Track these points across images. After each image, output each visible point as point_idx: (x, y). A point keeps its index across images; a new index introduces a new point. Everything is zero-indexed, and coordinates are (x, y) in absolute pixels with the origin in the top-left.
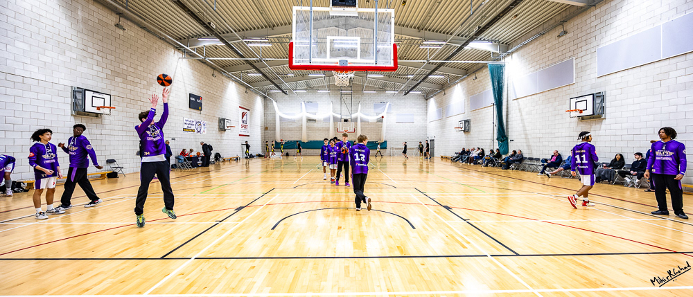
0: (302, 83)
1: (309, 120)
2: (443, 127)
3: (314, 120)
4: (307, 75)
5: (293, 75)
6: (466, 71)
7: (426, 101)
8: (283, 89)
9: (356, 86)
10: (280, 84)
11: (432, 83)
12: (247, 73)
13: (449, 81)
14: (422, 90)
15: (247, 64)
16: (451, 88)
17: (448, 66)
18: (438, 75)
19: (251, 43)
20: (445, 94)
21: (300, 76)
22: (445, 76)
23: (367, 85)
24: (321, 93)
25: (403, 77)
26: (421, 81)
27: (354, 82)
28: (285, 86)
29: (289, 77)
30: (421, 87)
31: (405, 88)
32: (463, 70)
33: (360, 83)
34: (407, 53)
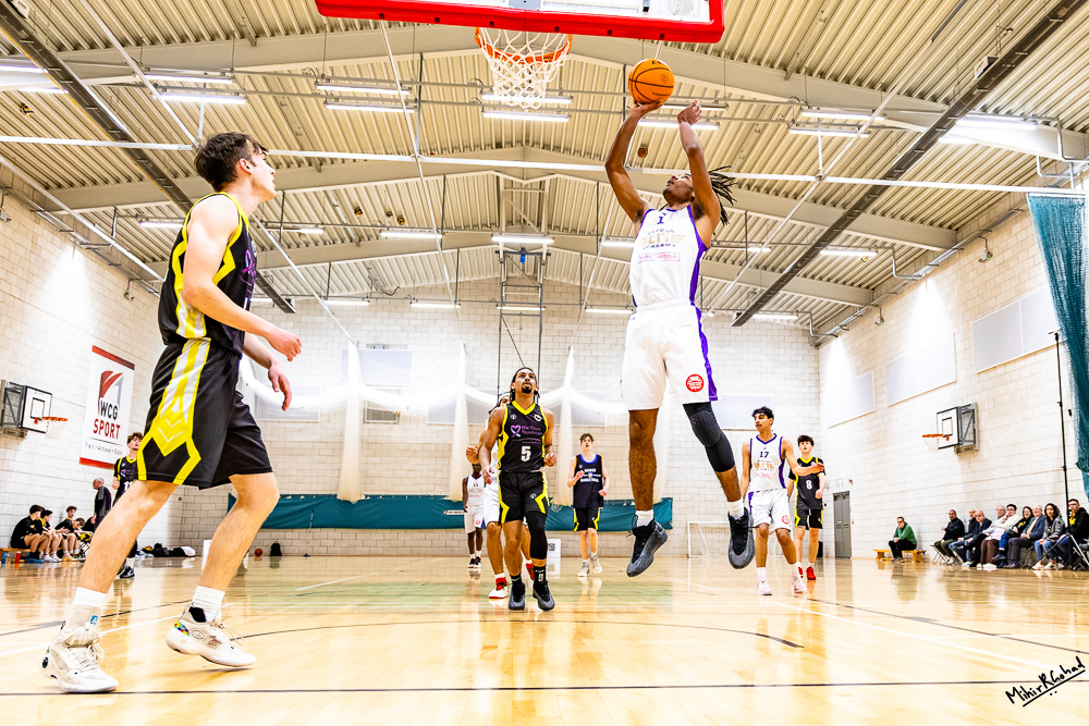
0: (351, 270)
1: (375, 415)
2: (879, 440)
3: (392, 417)
4: (375, 237)
5: (318, 232)
6: (953, 232)
7: (815, 351)
8: (279, 293)
9: (557, 289)
10: (269, 271)
11: (836, 281)
12: (137, 216)
13: (896, 273)
14: (799, 309)
15: (141, 179)
16: (903, 299)
17: (888, 214)
18: (857, 247)
19: (165, 89)
20: (882, 320)
21: (348, 240)
22: (880, 251)
23: (599, 287)
24: (423, 311)
25: (733, 257)
26: (795, 266)
27: (549, 278)
28: (286, 280)
29: (304, 245)
30: (797, 295)
31: (738, 301)
32: (944, 230)
33: (571, 282)
34: (745, 159)
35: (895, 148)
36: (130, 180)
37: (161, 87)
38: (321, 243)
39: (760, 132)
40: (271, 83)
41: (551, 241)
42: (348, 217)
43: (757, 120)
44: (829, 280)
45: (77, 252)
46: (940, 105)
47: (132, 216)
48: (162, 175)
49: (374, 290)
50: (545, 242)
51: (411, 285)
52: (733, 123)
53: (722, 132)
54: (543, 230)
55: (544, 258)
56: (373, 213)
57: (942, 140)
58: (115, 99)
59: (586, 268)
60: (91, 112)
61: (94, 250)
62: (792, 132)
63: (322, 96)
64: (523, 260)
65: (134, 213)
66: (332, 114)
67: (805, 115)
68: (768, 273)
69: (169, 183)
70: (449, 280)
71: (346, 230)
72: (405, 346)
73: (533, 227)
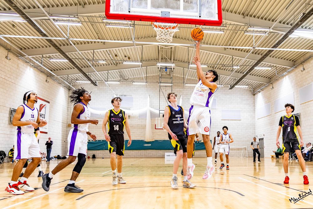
2: (272, 123)
4: (121, 63)
5: (104, 62)
6: (293, 62)
7: (253, 96)
8: (92, 79)
9: (177, 78)
10: (90, 74)
11: (259, 76)
12: (49, 58)
13: (277, 74)
14: (249, 84)
15: (50, 47)
16: (279, 81)
17: (274, 57)
18: (265, 66)
19: (57, 21)
20: (273, 88)
21: (113, 64)
22: (272, 67)
23: (189, 77)
24: (136, 85)
25: (229, 69)
26: (247, 72)
27: (174, 75)
28: (95, 76)
29: (100, 66)
30: (248, 80)
31: (231, 82)
32: (291, 62)
33: (181, 76)
34: (232, 41)
35: (276, 38)
36: (46, 47)
37: (56, 20)
38: (105, 65)
39: (236, 33)
40: (89, 19)
41: (175, 65)
42: (113, 57)
43: (235, 30)
44: (257, 76)
45: (31, 68)
46: (289, 26)
47: (47, 58)
48: (57, 46)
49: (121, 78)
50: (173, 65)
51: (132, 77)
52: (228, 31)
53: (225, 34)
54: (172, 62)
55: (172, 70)
56: (121, 56)
57: (290, 36)
58: (42, 23)
59: (185, 72)
60: (34, 28)
61: (36, 68)
62: (246, 34)
63: (105, 23)
64: (166, 70)
65: (48, 57)
66: (108, 29)
67: (249, 29)
68: (239, 74)
69: (59, 48)
70: (144, 76)
71: (113, 62)
72: (131, 96)
73: (169, 61)
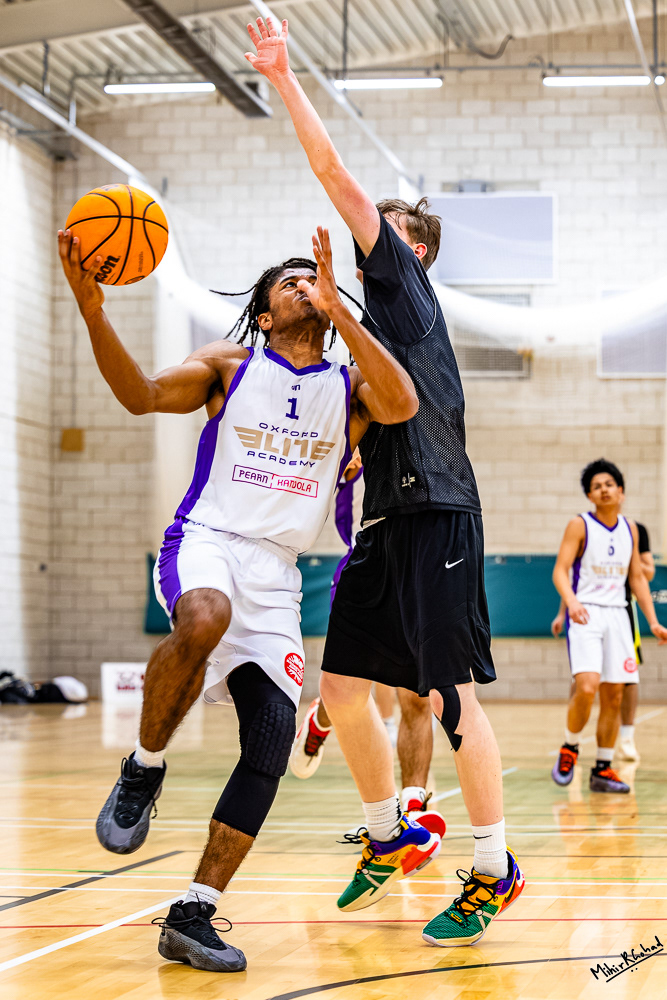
3: (514, 362)
8: (228, 66)
10: (207, 19)
24: (572, 94)
28: (244, 37)
49: (452, 47)
51: (540, 30)
70: (635, 11)
72: (535, 184)
